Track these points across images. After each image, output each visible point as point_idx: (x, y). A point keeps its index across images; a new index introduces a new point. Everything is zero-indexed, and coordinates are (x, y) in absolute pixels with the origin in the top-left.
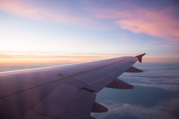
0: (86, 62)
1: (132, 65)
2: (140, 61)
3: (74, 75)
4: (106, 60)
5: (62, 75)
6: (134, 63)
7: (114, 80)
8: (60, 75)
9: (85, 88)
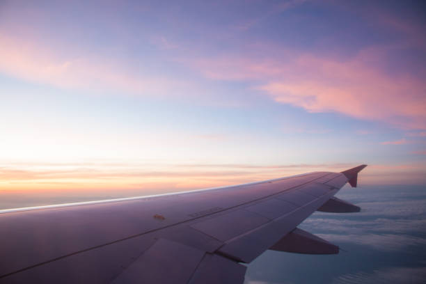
0: (222, 187)
1: (335, 193)
2: (354, 183)
3: (191, 218)
4: (270, 182)
5: (164, 219)
6: (338, 189)
7: (291, 233)
8: (158, 217)
9: (217, 252)
